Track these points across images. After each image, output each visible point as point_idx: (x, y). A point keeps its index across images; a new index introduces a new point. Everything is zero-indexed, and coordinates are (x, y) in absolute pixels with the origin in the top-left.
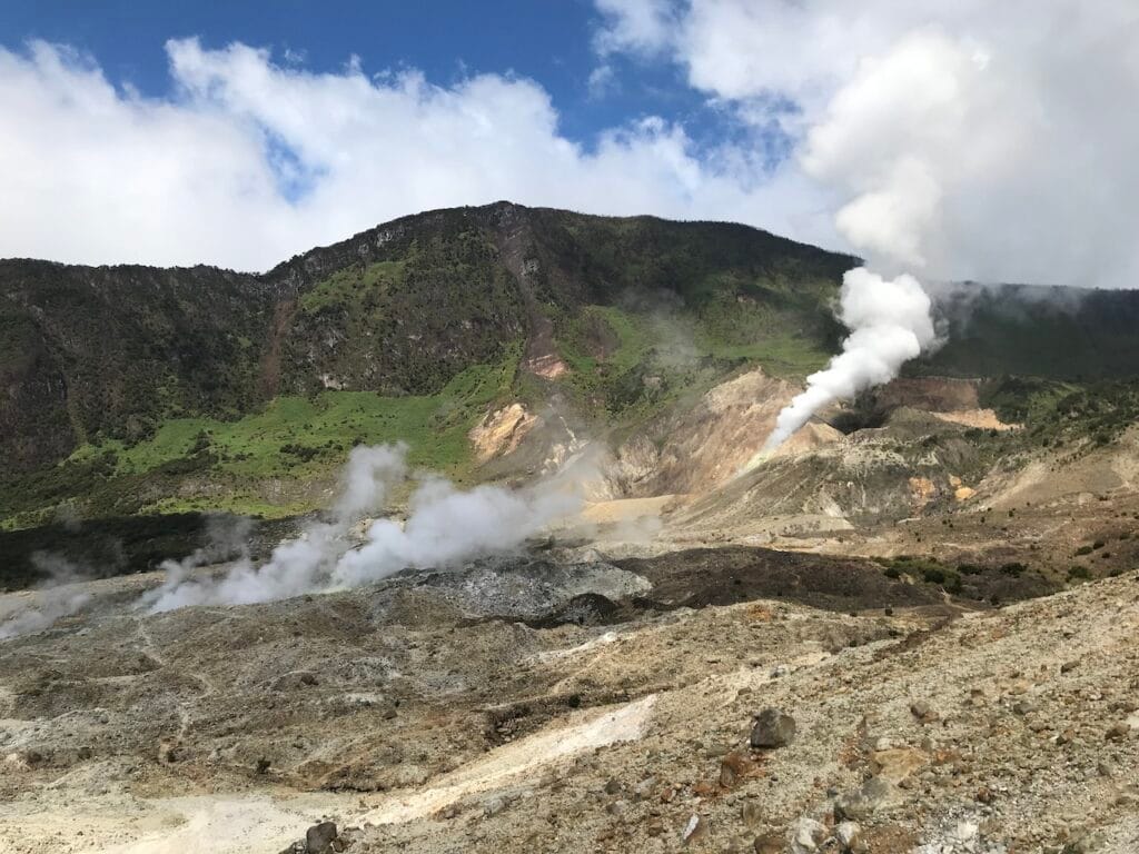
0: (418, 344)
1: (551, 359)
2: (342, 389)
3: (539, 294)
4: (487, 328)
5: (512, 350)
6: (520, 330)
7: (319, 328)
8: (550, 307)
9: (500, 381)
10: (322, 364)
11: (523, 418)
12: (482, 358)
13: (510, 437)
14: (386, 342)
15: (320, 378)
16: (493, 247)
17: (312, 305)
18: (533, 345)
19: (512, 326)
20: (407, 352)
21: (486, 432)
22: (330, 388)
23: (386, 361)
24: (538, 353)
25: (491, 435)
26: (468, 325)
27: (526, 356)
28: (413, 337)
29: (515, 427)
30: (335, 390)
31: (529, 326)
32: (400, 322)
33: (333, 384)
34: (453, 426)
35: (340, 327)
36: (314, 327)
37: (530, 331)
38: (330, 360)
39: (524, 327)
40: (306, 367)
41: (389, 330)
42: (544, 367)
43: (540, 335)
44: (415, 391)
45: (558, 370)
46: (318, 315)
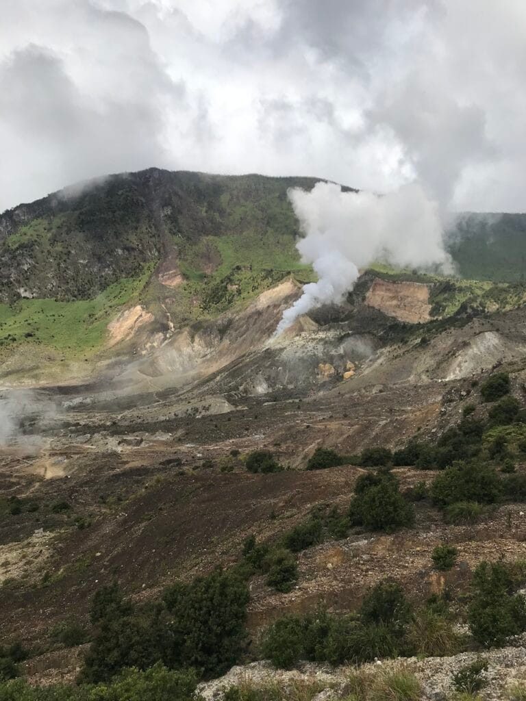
0: (85, 266)
1: (174, 273)
2: (33, 298)
3: (171, 229)
4: (133, 254)
5: (149, 268)
6: (156, 254)
7: (19, 258)
8: (178, 239)
9: (134, 289)
10: (19, 282)
11: (141, 316)
12: (128, 274)
13: (131, 328)
14: (62, 265)
15: (18, 291)
16: (142, 199)
17: (15, 243)
18: (164, 264)
19: (150, 252)
20: (77, 272)
21: (118, 325)
22: (24, 297)
23: (63, 279)
24: (167, 269)
25: (120, 327)
26: (120, 252)
27: (157, 271)
28: (82, 261)
29: (136, 321)
30: (28, 298)
31: (162, 251)
32: (73, 252)
33: (27, 294)
34: (99, 321)
35: (31, 257)
36: (14, 258)
37: (163, 253)
38: (25, 279)
39: (159, 252)
40: (9, 284)
41: (65, 257)
42: (169, 279)
43: (170, 257)
44: (80, 297)
45: (178, 281)
46: (17, 249)
